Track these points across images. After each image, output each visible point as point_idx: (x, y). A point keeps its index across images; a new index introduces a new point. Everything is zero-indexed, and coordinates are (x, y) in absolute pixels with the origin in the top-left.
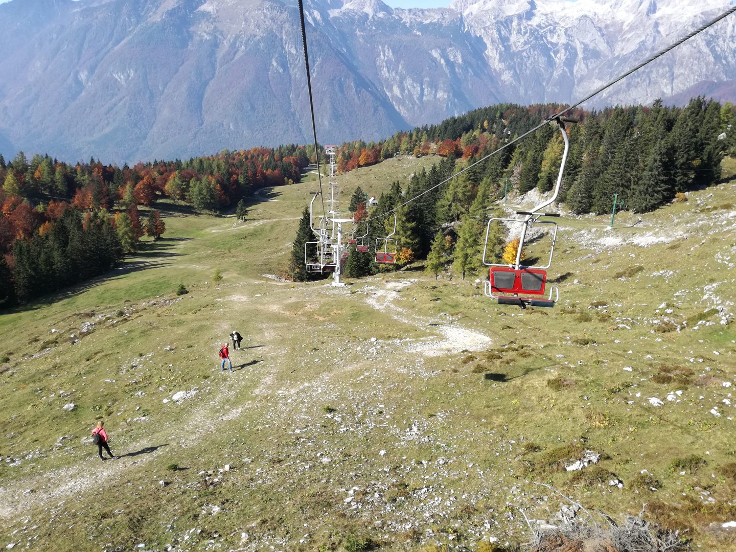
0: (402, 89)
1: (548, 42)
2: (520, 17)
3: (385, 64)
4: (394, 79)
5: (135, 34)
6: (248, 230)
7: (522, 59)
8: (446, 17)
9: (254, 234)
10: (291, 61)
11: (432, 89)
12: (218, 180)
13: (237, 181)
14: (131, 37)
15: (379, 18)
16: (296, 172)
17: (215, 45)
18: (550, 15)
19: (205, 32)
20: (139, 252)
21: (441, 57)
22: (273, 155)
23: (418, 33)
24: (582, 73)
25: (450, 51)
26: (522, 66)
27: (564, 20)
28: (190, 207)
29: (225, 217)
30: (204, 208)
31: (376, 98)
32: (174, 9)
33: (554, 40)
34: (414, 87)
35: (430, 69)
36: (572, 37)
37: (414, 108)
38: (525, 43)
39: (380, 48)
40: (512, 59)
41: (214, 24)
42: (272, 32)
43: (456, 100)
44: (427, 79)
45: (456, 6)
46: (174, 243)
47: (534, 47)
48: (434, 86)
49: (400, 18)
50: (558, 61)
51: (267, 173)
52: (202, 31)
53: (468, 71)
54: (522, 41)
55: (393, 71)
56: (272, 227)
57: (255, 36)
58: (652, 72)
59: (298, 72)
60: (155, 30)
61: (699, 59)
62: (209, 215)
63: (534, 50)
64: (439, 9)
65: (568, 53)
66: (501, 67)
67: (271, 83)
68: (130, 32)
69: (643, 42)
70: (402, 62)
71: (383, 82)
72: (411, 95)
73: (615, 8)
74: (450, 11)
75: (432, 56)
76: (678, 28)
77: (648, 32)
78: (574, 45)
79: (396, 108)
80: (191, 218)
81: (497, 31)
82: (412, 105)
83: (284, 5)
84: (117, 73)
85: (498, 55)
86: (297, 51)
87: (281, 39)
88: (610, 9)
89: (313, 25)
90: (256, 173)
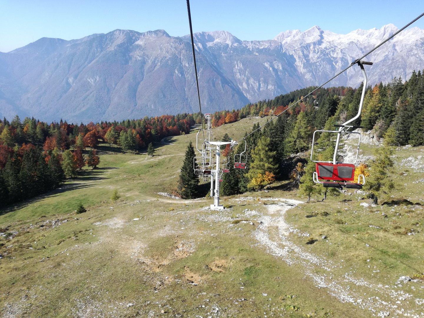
0: (248, 84)
1: (331, 57)
2: (314, 44)
3: (238, 71)
4: (244, 79)
5: (100, 57)
6: (154, 162)
7: (316, 66)
8: (272, 45)
9: (158, 165)
10: (186, 70)
11: (265, 84)
12: (138, 132)
13: (150, 133)
14: (97, 59)
15: (234, 46)
16: (187, 128)
17: (144, 62)
18: (332, 42)
19: (138, 56)
20: (79, 177)
21: (270, 66)
22: (174, 119)
23: (257, 54)
24: (352, 73)
25: (275, 63)
26: (317, 71)
27: (340, 45)
28: (120, 148)
29: (141, 154)
30: (129, 149)
31: (234, 89)
32: (121, 44)
33: (335, 56)
34: (255, 83)
35: (264, 73)
36: (345, 54)
37: (255, 94)
38: (318, 58)
39: (235, 62)
40: (311, 67)
41: (144, 51)
42: (175, 55)
43: (279, 90)
44: (262, 79)
45: (278, 39)
46: (105, 171)
47: (323, 60)
48: (266, 82)
49: (247, 46)
50: (337, 67)
51: (169, 128)
52: (137, 55)
53: (286, 74)
54: (316, 56)
55: (243, 74)
56: (170, 160)
57: (166, 57)
58: (393, 72)
59: (189, 76)
60: (111, 55)
61: (421, 64)
62: (132, 153)
63: (323, 62)
64: (268, 41)
65: (343, 63)
66: (304, 71)
67: (175, 82)
68: (97, 56)
69: (387, 56)
70: (248, 70)
71: (237, 81)
72: (253, 88)
73: (369, 37)
74: (275, 41)
75: (265, 66)
76: (407, 47)
77: (389, 50)
78: (346, 58)
79: (245, 95)
80: (120, 155)
81: (302, 51)
82: (254, 93)
83: (182, 40)
84: (90, 78)
85: (303, 65)
86: (189, 65)
87: (180, 59)
88: (366, 38)
89: (198, 51)
90: (163, 128)
